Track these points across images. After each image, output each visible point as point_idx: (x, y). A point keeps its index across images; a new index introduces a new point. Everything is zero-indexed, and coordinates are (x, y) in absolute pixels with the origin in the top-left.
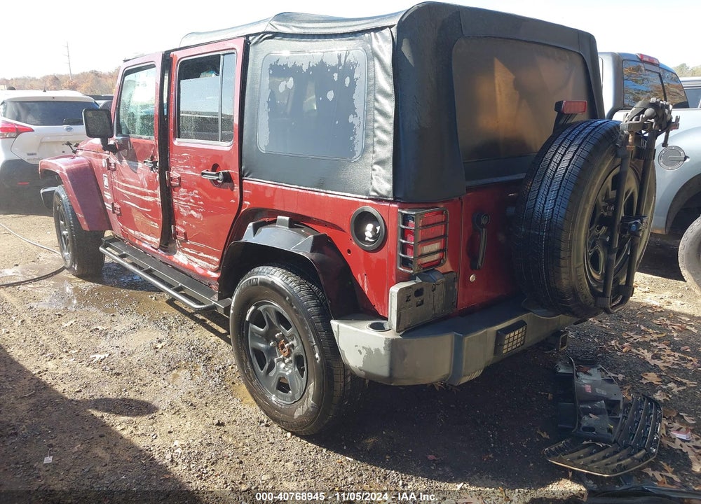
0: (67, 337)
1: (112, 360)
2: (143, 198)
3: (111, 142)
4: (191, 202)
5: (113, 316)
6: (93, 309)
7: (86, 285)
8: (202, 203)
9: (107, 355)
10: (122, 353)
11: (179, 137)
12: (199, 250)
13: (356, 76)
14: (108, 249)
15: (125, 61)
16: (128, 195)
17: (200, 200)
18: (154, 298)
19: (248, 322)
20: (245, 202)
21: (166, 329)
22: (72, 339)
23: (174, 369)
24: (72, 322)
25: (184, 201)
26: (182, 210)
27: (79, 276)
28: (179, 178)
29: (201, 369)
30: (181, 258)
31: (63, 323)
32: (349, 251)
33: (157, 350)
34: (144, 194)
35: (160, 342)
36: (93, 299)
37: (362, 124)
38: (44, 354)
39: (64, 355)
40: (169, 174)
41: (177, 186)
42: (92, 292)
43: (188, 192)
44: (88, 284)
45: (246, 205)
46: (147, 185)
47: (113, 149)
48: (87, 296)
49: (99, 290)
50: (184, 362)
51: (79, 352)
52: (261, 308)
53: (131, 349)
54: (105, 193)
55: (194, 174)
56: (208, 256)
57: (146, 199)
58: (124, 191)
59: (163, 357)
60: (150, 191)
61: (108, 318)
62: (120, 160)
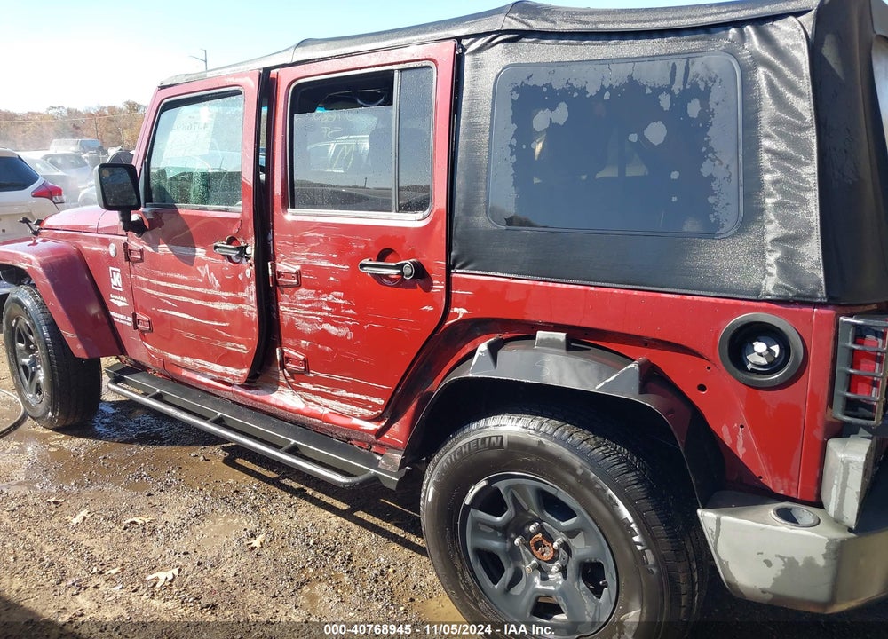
0: (87, 543)
1: (189, 580)
2: (210, 305)
3: (135, 217)
4: (326, 311)
5: (149, 495)
6: (108, 487)
7: (74, 444)
8: (351, 311)
9: (176, 571)
10: (199, 564)
11: (293, 207)
12: (337, 385)
13: (714, 98)
14: (119, 384)
15: (162, 87)
16: (171, 300)
17: (346, 307)
18: (202, 458)
19: (467, 508)
20: (456, 310)
21: (249, 510)
22: (100, 548)
23: (302, 584)
24: (84, 513)
25: (308, 309)
26: (299, 322)
27: (58, 430)
28: (298, 274)
29: (346, 579)
30: (286, 398)
31: (69, 518)
32: (702, 388)
33: (256, 551)
34: (214, 299)
35: (253, 536)
36: (100, 467)
37: (734, 178)
38: (61, 581)
39: (100, 581)
40: (274, 267)
41: (291, 286)
42: (92, 455)
43: (317, 295)
44: (77, 441)
45: (456, 315)
46: (218, 284)
47: (138, 228)
48: (88, 464)
49: (104, 450)
50: (311, 570)
51: (123, 570)
52: (501, 485)
53: (210, 555)
54: (112, 296)
55: (332, 265)
56: (357, 396)
57: (215, 306)
58: (162, 294)
59: (274, 565)
60: (227, 294)
61: (142, 501)
62: (154, 244)
